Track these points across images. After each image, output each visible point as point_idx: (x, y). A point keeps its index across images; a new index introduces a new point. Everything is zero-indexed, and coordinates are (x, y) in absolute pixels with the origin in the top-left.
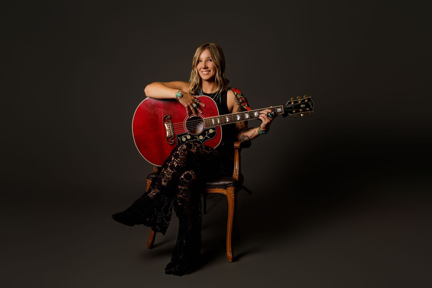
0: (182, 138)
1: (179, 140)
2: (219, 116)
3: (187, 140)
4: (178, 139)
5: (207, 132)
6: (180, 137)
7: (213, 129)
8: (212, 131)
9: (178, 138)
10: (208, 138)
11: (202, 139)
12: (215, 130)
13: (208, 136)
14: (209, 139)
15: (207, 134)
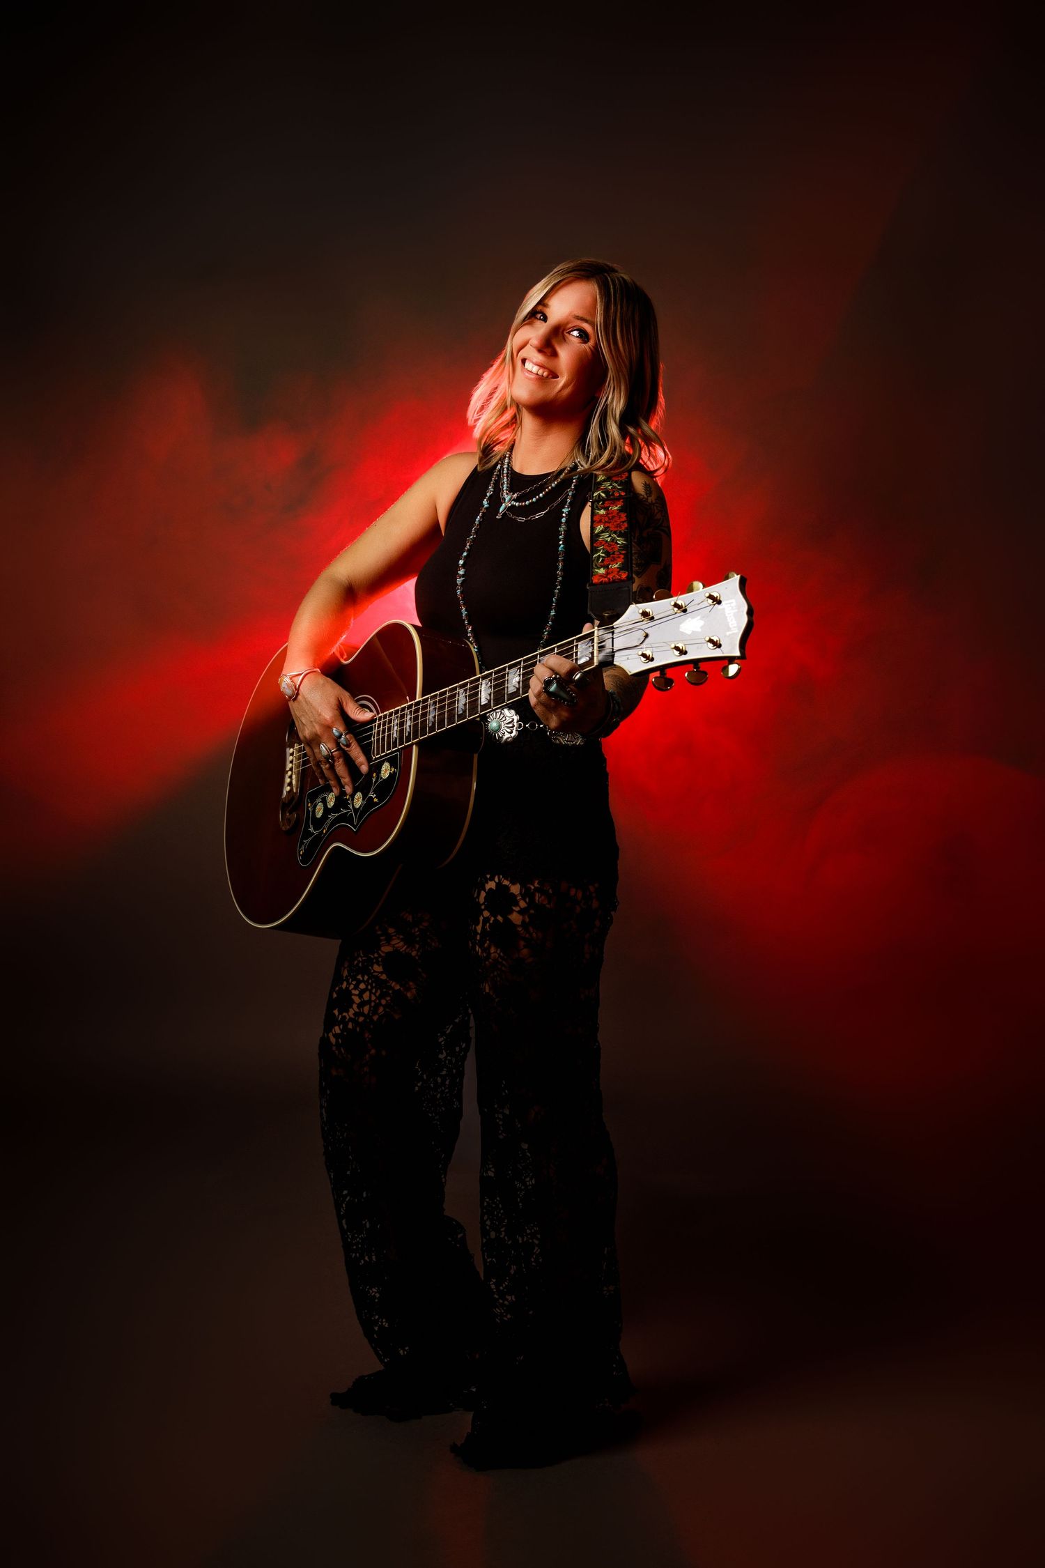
0: (315, 807)
1: (308, 811)
2: (417, 700)
3: (327, 811)
4: (308, 807)
5: (375, 775)
6: (312, 803)
7: (393, 762)
8: (388, 772)
9: (308, 804)
10: (376, 800)
11: (360, 807)
12: (396, 768)
13: (375, 792)
14: (377, 804)
15: (376, 782)
